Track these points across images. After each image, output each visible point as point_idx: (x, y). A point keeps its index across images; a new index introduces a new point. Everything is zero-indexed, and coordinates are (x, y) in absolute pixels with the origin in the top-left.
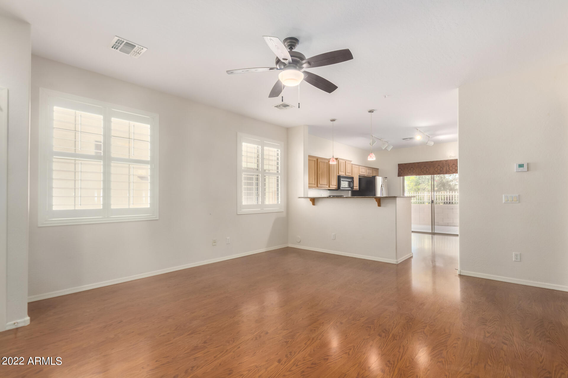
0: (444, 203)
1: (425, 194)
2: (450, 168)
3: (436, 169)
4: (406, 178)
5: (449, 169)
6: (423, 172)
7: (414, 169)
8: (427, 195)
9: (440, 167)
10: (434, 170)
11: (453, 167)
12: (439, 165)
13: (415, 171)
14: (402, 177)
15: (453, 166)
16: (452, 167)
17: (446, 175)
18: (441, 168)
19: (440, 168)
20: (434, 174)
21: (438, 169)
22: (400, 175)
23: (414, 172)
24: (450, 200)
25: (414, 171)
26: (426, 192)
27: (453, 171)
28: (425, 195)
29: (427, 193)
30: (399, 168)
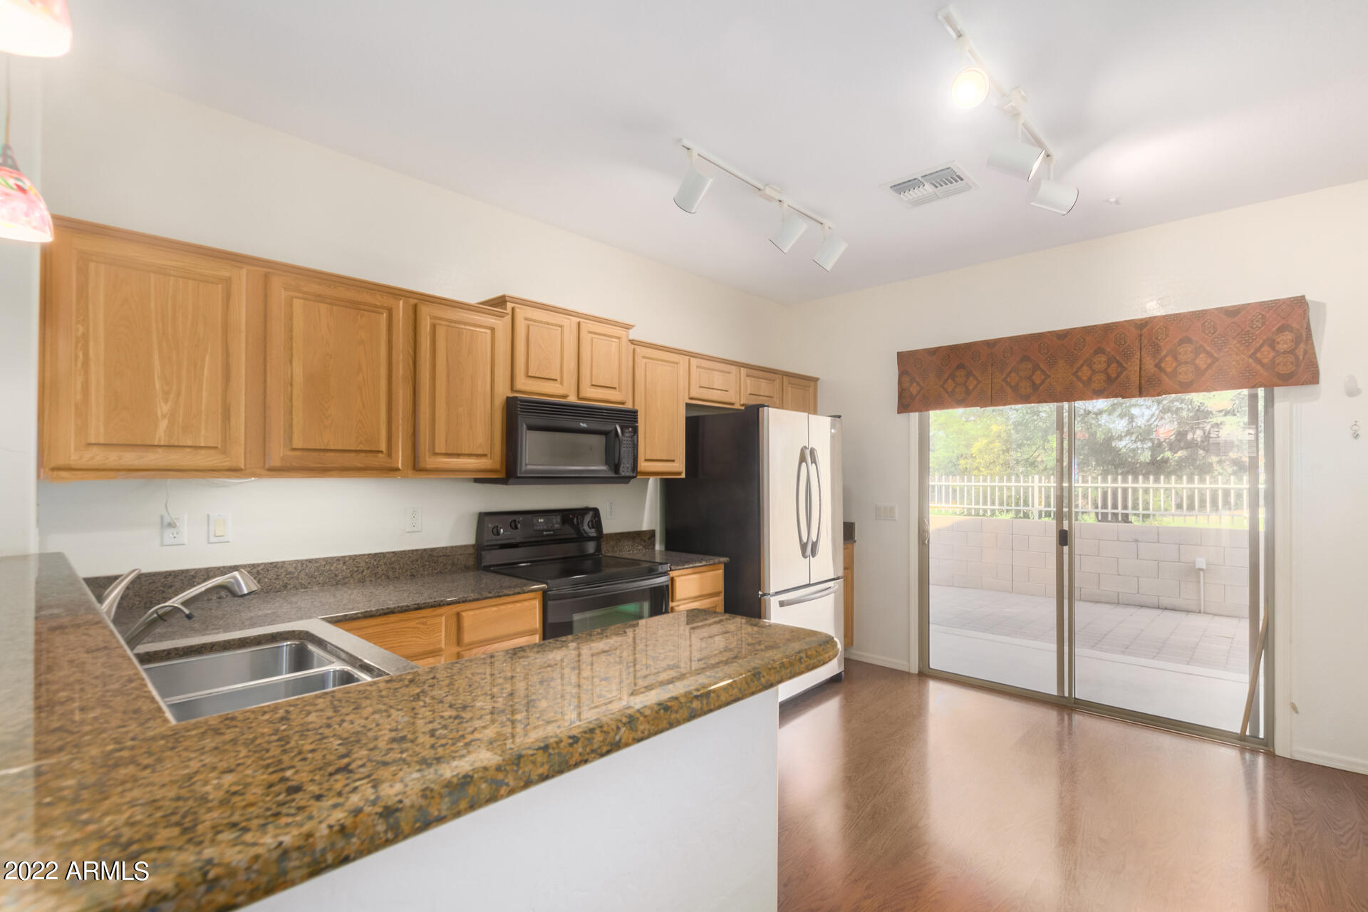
0: (1104, 518)
1: (1033, 482)
2: (1161, 361)
3: (1085, 368)
4: (936, 417)
5: (1158, 366)
6: (1015, 388)
7: (969, 374)
8: (1040, 488)
9: (1103, 358)
10: (1075, 374)
11: (1181, 358)
12: (1100, 351)
13: (975, 383)
14: (915, 416)
15: (1181, 350)
16: (1175, 358)
17: (1141, 400)
18: (1114, 365)
19: (1104, 365)
20: (1069, 394)
21: (1094, 372)
22: (905, 405)
23: (971, 387)
24: (1115, 506)
25: (972, 383)
26: (1036, 477)
27: (1182, 378)
28: (1033, 487)
29: (1040, 481)
30: (903, 373)
